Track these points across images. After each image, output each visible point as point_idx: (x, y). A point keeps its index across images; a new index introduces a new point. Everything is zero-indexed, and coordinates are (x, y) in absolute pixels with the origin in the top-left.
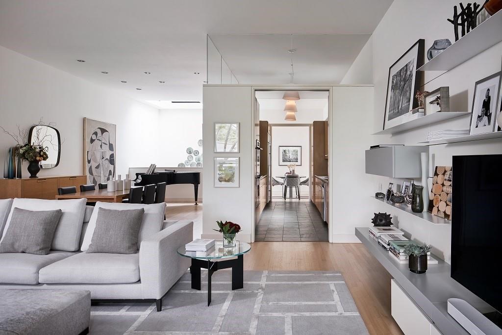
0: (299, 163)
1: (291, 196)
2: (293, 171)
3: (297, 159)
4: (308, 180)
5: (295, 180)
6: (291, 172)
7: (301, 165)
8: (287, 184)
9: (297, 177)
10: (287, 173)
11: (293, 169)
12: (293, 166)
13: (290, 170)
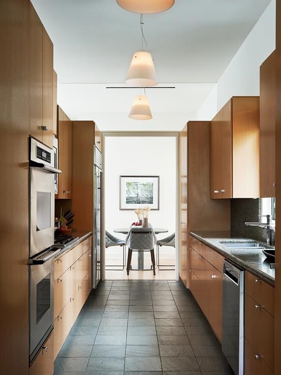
0: (154, 205)
1: (141, 267)
2: (146, 220)
3: (152, 198)
4: (173, 236)
5: (146, 238)
6: (141, 221)
7: (158, 209)
8: (131, 244)
9: (151, 232)
10: (134, 224)
11: (145, 217)
12: (145, 211)
13: (139, 219)
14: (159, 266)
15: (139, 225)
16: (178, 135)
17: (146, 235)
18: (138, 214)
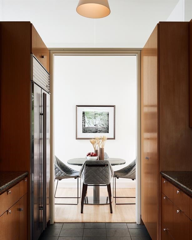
0: (110, 135)
1: (96, 201)
2: (102, 150)
3: (108, 127)
5: (101, 172)
6: (96, 151)
7: (114, 138)
8: (86, 178)
9: (107, 165)
10: (89, 154)
11: (101, 147)
12: (101, 140)
13: (95, 148)
14: (115, 197)
15: (94, 156)
16: (140, 53)
17: (101, 169)
18: (93, 143)
